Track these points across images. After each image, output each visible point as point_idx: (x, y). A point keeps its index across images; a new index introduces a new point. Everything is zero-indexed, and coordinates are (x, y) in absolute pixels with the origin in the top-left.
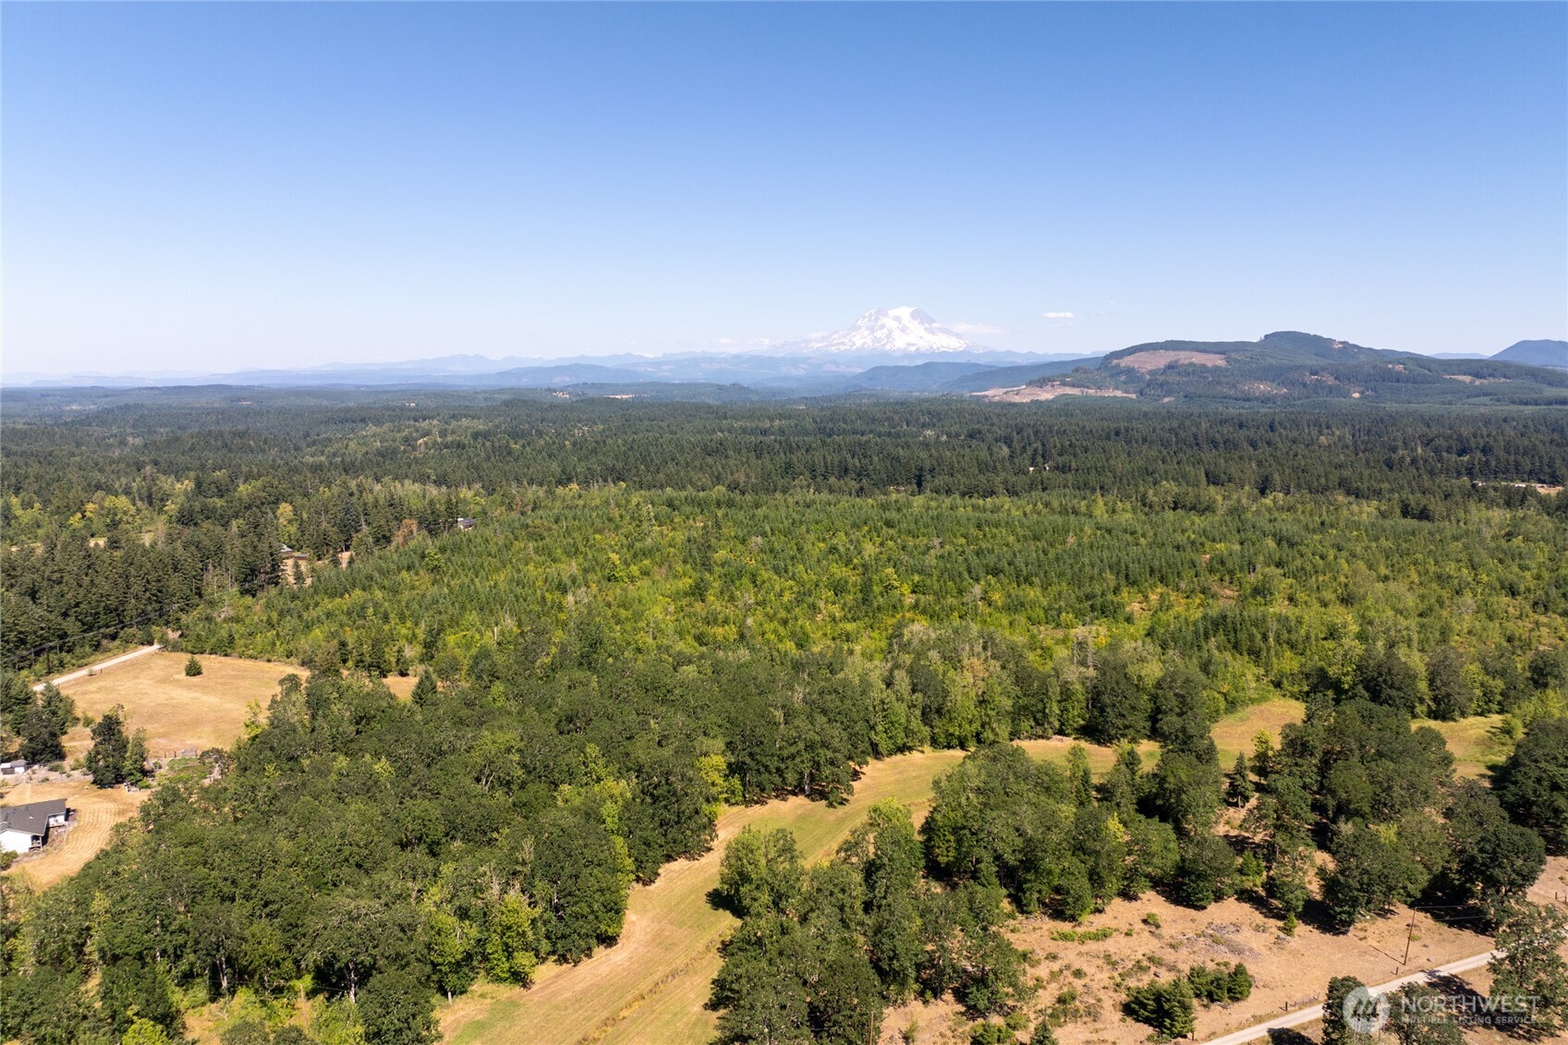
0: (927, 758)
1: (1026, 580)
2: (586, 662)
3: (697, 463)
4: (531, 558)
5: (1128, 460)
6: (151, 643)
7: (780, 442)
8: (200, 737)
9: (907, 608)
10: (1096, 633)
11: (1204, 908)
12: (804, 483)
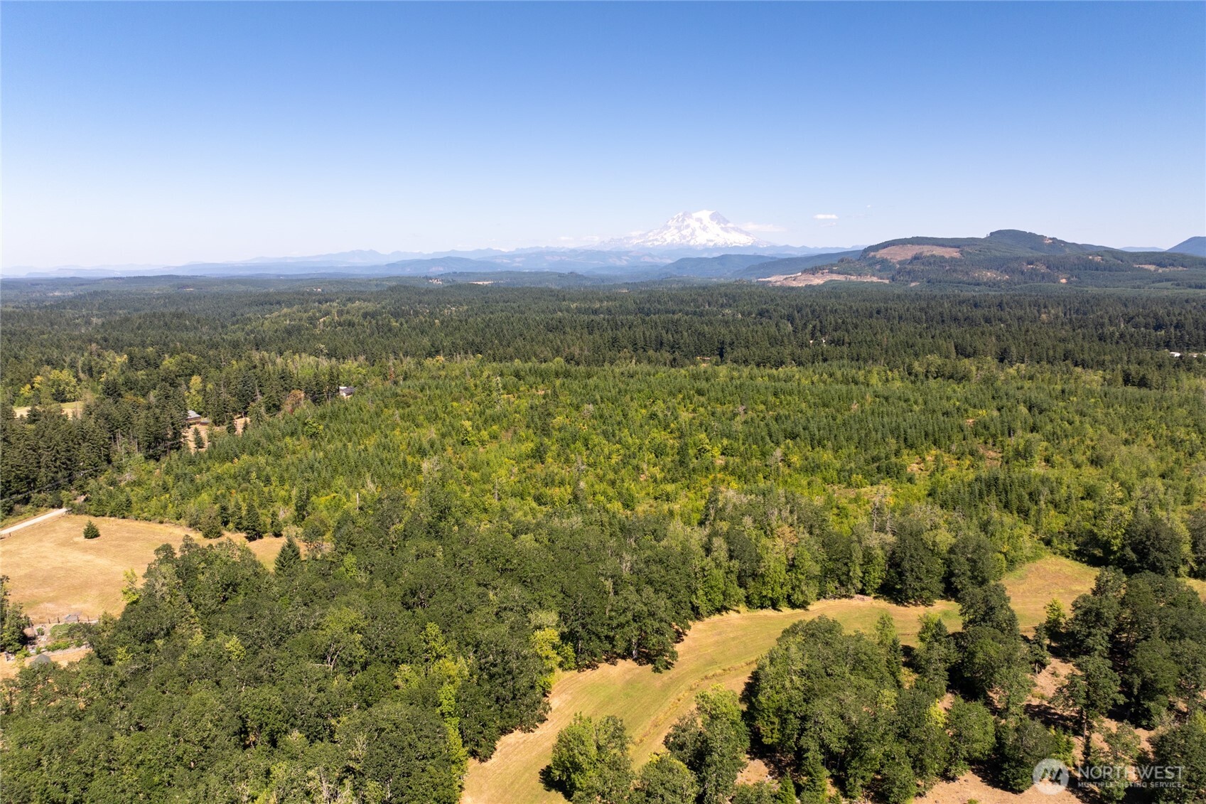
0: (743, 618)
1: (819, 443)
2: (434, 531)
3: (540, 338)
4: (398, 424)
5: (891, 335)
6: (60, 507)
7: (608, 321)
8: (85, 602)
9: (718, 469)
10: (882, 493)
11: (1021, 791)
12: (628, 355)
